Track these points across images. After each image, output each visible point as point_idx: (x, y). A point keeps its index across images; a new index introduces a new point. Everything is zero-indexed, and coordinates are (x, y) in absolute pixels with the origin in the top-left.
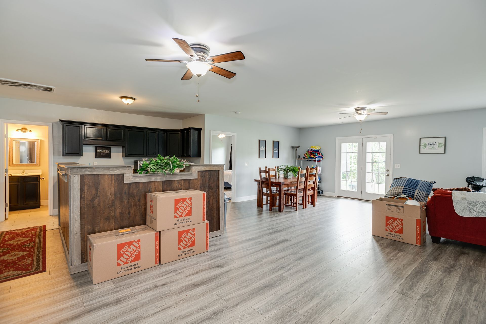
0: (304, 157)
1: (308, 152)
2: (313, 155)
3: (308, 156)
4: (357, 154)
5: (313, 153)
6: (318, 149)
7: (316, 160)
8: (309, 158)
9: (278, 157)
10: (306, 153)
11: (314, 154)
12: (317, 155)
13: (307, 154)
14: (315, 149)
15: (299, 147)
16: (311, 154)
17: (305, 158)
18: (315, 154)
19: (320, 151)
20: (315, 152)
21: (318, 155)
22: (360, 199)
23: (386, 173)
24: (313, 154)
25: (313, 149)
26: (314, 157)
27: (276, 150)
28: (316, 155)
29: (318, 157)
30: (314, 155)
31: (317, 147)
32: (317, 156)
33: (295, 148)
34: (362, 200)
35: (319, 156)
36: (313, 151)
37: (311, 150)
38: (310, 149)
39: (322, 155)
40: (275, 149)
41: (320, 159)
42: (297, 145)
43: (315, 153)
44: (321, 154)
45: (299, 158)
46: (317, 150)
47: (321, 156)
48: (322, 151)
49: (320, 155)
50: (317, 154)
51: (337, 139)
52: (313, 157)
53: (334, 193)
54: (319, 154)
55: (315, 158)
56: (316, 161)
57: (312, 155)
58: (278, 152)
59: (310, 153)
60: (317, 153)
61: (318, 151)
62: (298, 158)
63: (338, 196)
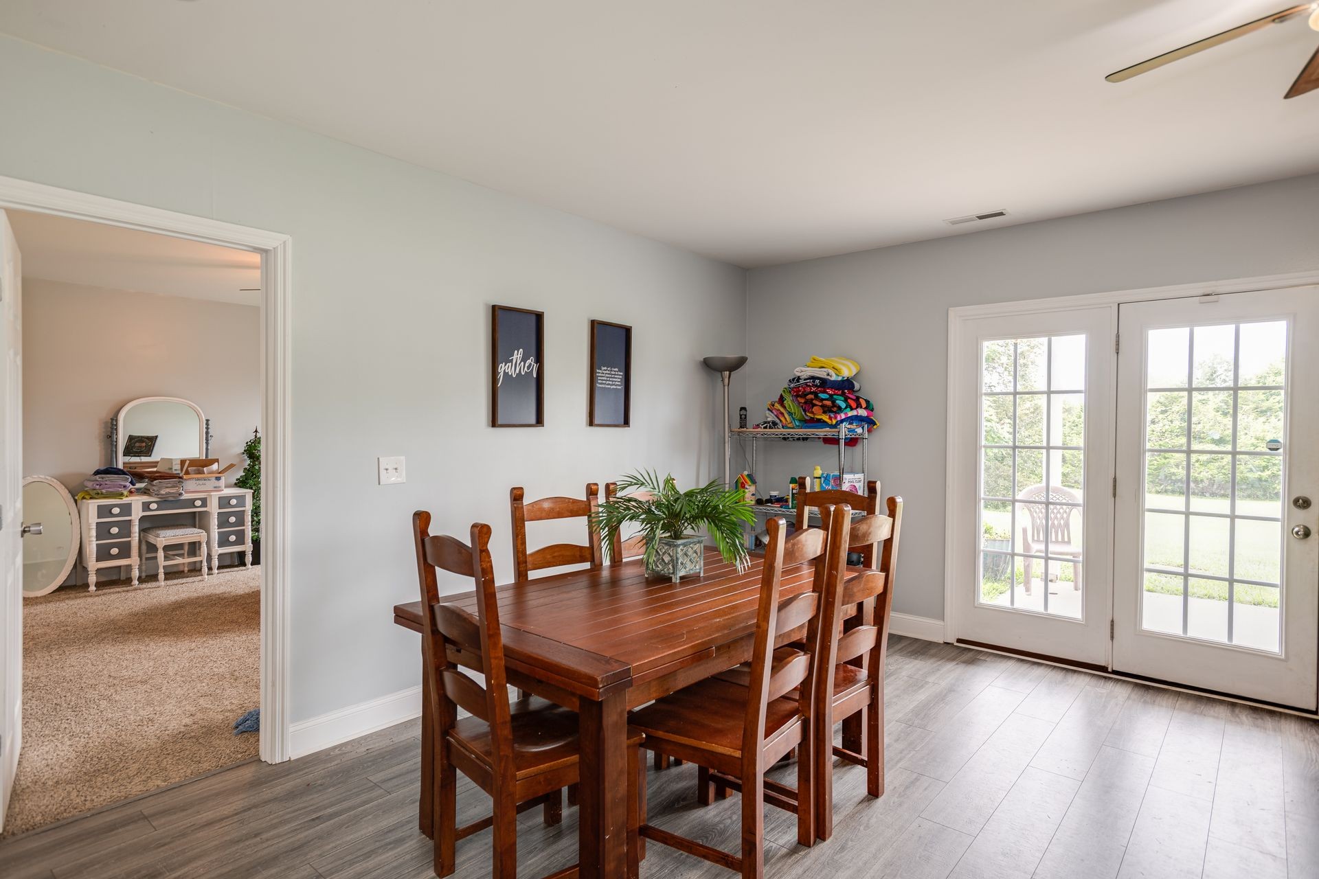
0: (771, 417)
1: (796, 390)
2: (823, 406)
3: (790, 414)
4: (1078, 402)
5: (823, 396)
6: (847, 371)
7: (842, 436)
8: (798, 427)
9: (626, 422)
10: (781, 400)
11: (828, 403)
12: (843, 405)
13: (789, 401)
14: (832, 372)
15: (741, 362)
16: (809, 405)
17: (775, 424)
18: (833, 402)
19: (857, 386)
20: (831, 388)
21: (852, 409)
22: (1103, 669)
23: (1288, 517)
24: (822, 400)
25: (822, 374)
26: (825, 418)
27: (610, 378)
28: (840, 408)
29: (850, 420)
30: (826, 410)
31: (844, 365)
32: (843, 416)
33: (721, 371)
34: (1114, 672)
35: (854, 413)
36: (824, 383)
37: (810, 382)
38: (804, 375)
39: (869, 407)
40: (603, 373)
41: (859, 430)
42: (731, 354)
43: (831, 398)
44: (864, 405)
45: (743, 424)
46: (843, 381)
47: (862, 412)
48: (866, 389)
49: (859, 406)
50: (846, 400)
51: (958, 319)
52: (819, 421)
53: (940, 623)
54: (854, 404)
55: (835, 426)
56: (842, 443)
57: (815, 409)
58: (621, 388)
59: (804, 396)
60: (843, 394)
61: (846, 386)
62: (736, 428)
63: (959, 641)
